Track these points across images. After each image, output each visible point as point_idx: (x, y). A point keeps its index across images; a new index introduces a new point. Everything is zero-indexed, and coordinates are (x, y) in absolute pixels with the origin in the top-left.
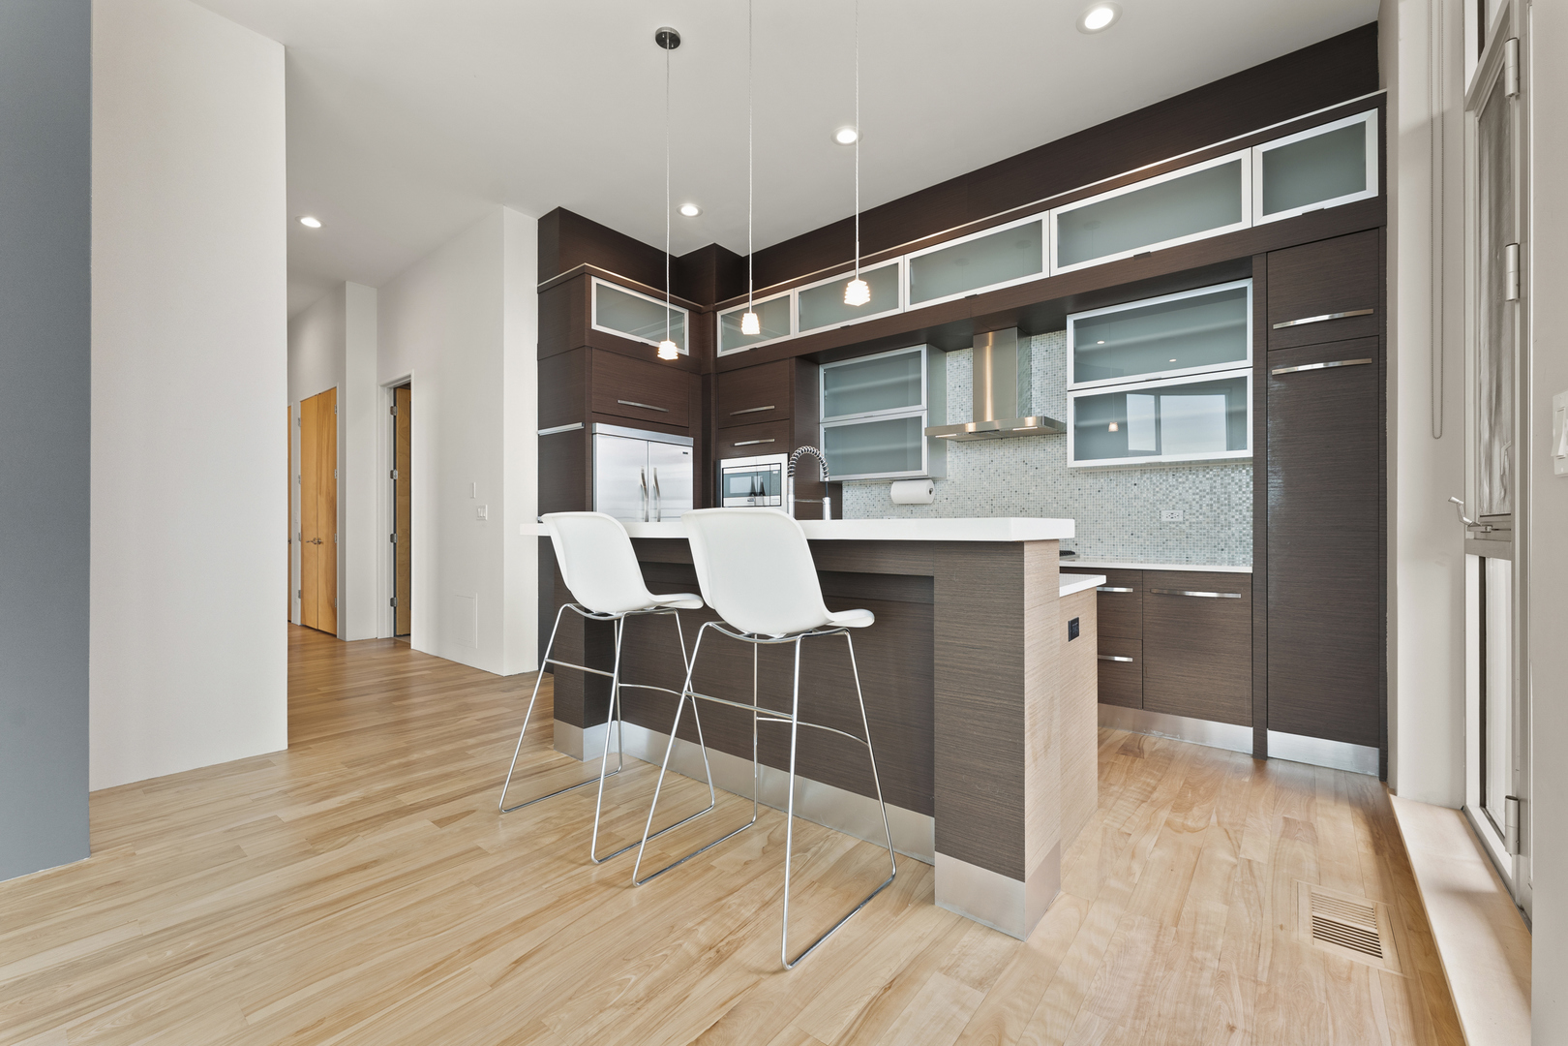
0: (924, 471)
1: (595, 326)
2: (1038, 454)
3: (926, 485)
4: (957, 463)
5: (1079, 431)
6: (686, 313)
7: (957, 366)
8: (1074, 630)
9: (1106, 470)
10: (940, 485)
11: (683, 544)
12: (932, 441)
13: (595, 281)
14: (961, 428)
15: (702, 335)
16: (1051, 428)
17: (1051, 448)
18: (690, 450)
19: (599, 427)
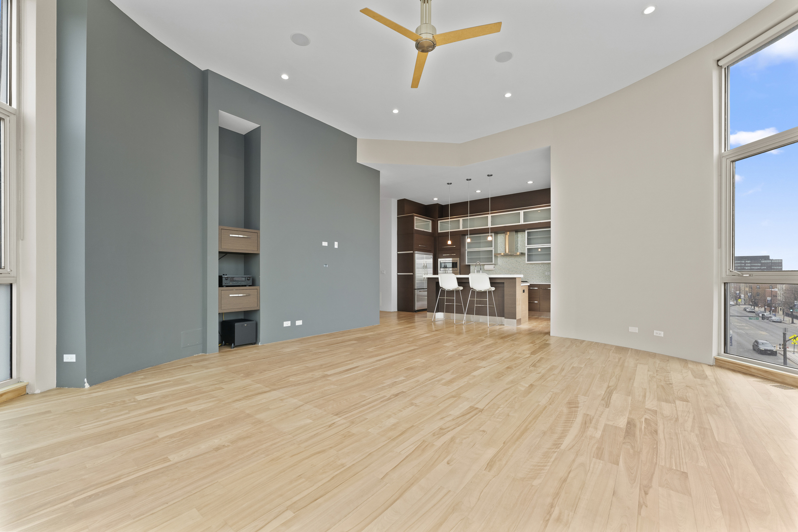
0: (493, 263)
1: (415, 228)
2: (520, 259)
3: (493, 266)
4: (500, 261)
5: (529, 255)
6: (431, 221)
7: (500, 237)
8: (524, 291)
9: (535, 264)
10: (496, 266)
11: (468, 278)
12: (495, 256)
13: (415, 217)
14: (500, 254)
15: (435, 226)
16: (522, 254)
17: (522, 258)
18: (432, 256)
19: (416, 252)
